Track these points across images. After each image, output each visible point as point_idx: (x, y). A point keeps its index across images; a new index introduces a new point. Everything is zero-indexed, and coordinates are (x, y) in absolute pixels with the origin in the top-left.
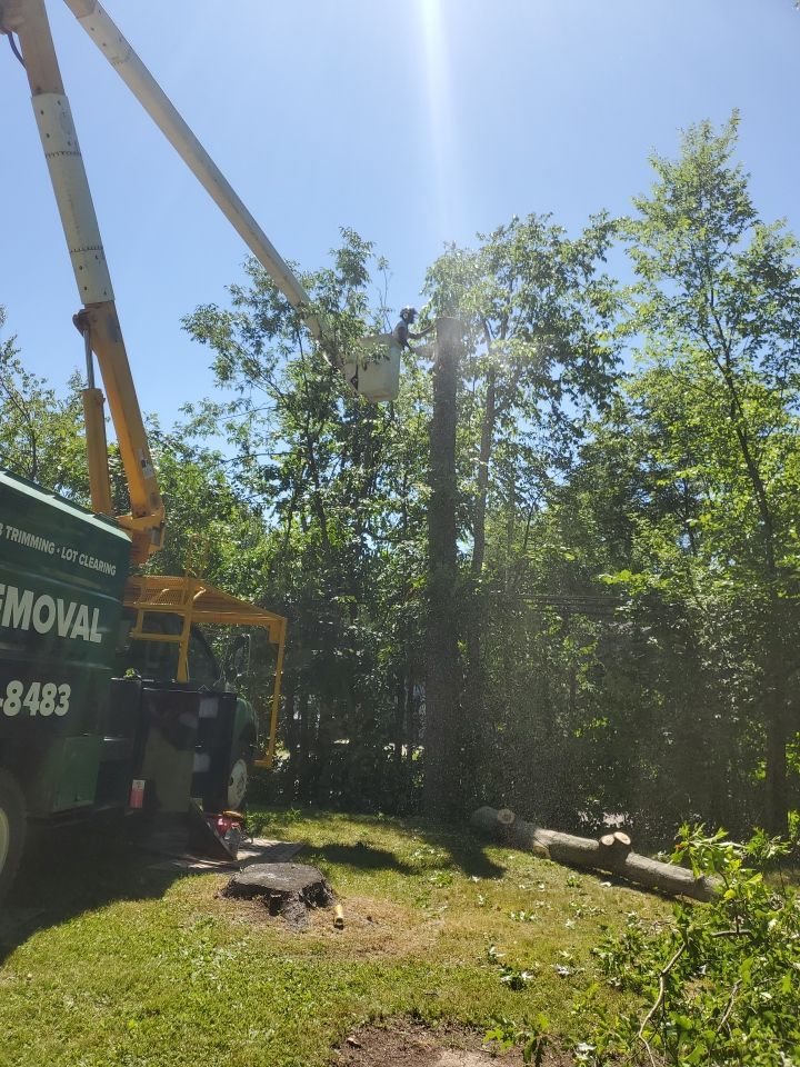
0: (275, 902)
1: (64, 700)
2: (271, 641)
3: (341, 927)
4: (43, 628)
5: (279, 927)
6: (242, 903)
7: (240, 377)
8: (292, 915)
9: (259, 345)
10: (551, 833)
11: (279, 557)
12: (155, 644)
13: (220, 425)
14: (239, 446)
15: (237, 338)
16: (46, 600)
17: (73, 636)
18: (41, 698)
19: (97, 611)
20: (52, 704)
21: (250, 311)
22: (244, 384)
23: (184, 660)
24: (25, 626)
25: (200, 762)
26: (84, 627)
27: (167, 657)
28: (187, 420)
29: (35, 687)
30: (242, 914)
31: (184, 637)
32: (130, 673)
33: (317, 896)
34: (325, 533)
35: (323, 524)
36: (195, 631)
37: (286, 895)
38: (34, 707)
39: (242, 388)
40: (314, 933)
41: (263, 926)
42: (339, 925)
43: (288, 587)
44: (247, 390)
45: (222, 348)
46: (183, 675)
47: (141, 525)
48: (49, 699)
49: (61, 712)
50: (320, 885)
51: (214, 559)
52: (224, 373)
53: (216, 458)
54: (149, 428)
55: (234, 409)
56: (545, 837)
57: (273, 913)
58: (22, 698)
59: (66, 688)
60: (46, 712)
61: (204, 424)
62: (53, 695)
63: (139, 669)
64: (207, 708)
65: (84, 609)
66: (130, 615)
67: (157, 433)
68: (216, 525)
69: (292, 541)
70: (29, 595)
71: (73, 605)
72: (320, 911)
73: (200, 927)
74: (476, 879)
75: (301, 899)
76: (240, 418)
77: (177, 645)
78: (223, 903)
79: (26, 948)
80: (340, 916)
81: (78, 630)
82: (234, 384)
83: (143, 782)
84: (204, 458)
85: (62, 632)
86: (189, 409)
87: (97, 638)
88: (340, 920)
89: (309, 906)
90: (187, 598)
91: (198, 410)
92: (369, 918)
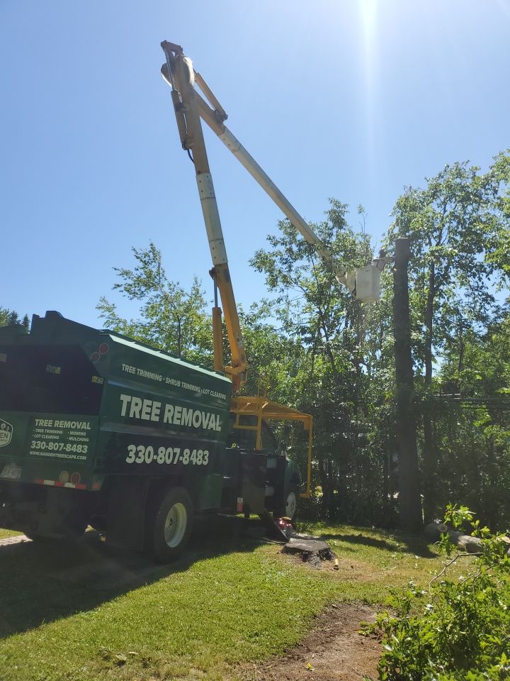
0: (305, 556)
1: (206, 458)
2: (305, 428)
3: (338, 569)
4: (197, 425)
5: (307, 567)
6: (289, 556)
7: (281, 285)
8: (313, 562)
9: (290, 267)
10: (467, 537)
11: (308, 381)
12: (244, 430)
13: (273, 312)
14: (283, 322)
15: (278, 265)
16: (198, 413)
17: (209, 428)
18: (197, 457)
19: (218, 416)
20: (201, 459)
21: (282, 249)
22: (284, 288)
23: (259, 438)
24: (190, 425)
25: (269, 491)
26: (213, 423)
27: (251, 437)
28: (256, 312)
29: (195, 451)
30: (290, 560)
31: (258, 428)
32: (234, 445)
33: (326, 555)
34: (334, 366)
35: (332, 361)
36: (264, 423)
37: (310, 553)
38: (195, 460)
39: (283, 290)
40: (323, 570)
41: (300, 566)
42: (336, 568)
43: (314, 398)
44: (285, 291)
45: (271, 271)
46: (259, 447)
47: (236, 371)
48: (200, 457)
49: (205, 463)
50: (327, 550)
51: (274, 383)
52: (273, 283)
53: (272, 329)
54: (238, 311)
55: (279, 302)
56: (465, 540)
57: (304, 561)
58: (190, 457)
59: (207, 452)
60: (199, 463)
61: (264, 311)
62: (202, 455)
63: (238, 443)
64: (271, 464)
65: (213, 416)
66: (233, 416)
67: (242, 314)
68: (274, 363)
69: (315, 371)
70: (191, 411)
71: (208, 414)
72: (327, 562)
73: (270, 564)
74: (417, 557)
75: (318, 555)
76: (283, 306)
77: (256, 431)
78: (281, 555)
79: (198, 564)
80: (337, 564)
81: (212, 425)
82: (278, 289)
83: (242, 499)
84: (266, 329)
85: (205, 427)
86: (256, 306)
87: (219, 429)
88: (336, 566)
89: (321, 559)
90: (258, 408)
91: (260, 305)
92: (352, 567)
